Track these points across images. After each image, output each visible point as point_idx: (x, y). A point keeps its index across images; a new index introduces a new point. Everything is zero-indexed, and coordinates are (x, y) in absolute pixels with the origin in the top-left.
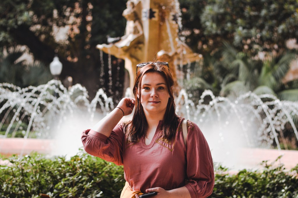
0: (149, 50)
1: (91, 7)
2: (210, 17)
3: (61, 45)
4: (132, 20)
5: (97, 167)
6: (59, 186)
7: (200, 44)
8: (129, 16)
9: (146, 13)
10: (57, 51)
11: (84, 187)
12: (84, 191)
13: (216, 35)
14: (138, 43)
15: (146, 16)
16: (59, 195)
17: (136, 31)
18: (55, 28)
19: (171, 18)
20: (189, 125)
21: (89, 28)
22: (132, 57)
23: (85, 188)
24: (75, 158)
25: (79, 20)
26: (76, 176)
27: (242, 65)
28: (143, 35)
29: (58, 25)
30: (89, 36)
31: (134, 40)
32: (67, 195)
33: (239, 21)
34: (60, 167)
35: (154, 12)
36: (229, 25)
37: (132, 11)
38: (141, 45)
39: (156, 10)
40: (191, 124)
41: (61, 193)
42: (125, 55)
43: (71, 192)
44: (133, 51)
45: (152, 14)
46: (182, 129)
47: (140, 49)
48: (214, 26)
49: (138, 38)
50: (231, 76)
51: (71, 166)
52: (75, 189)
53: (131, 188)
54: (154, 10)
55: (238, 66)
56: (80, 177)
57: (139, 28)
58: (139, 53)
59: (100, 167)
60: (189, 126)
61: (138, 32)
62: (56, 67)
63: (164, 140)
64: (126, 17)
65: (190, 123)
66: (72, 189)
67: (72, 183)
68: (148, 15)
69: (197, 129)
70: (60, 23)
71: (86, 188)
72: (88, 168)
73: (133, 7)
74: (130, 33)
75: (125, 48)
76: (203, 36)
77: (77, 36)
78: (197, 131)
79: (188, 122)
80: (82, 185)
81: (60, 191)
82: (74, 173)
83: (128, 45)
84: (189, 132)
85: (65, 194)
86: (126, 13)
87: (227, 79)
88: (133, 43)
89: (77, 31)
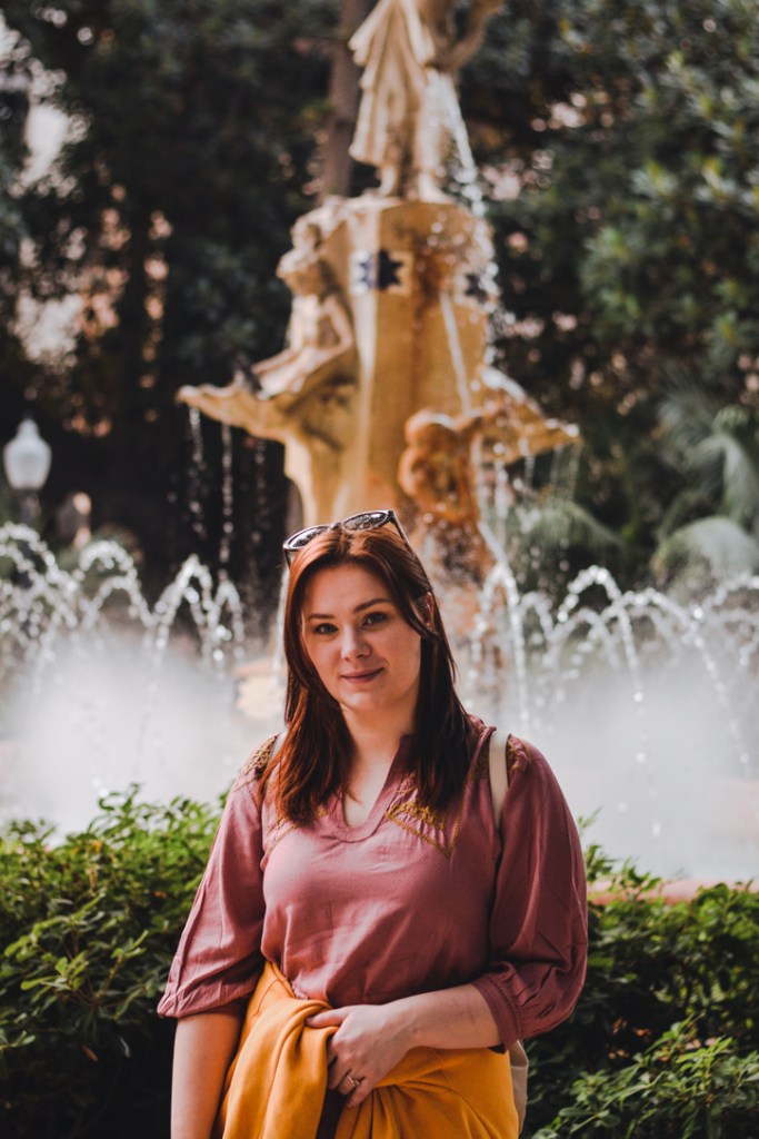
0: (374, 409)
1: (162, 228)
2: (612, 274)
3: (51, 367)
4: (311, 291)
5: (166, 875)
6: (19, 949)
7: (578, 371)
8: (301, 278)
9: (364, 265)
10: (32, 394)
11: (113, 956)
12: (112, 972)
13: (639, 340)
14: (335, 380)
15: (364, 280)
16: (19, 984)
17: (326, 333)
18: (26, 305)
19: (461, 283)
20: (515, 755)
21: (155, 308)
22: (309, 431)
23: (116, 959)
24: (82, 842)
25: (115, 278)
26: (83, 912)
27: (735, 457)
28: (354, 353)
29: (40, 297)
30: (156, 337)
31: (317, 372)
32: (51, 984)
33: (727, 288)
34: (27, 875)
35: (398, 265)
36: (688, 302)
37: (313, 258)
38: (344, 390)
39: (403, 256)
40: (522, 753)
41: (29, 976)
42: (283, 424)
43: (62, 972)
44: (315, 411)
45: (386, 272)
46: (488, 771)
47: (343, 402)
48: (632, 306)
49: (336, 360)
50: (692, 497)
51: (66, 872)
52: (80, 961)
53: (286, 984)
54: (396, 256)
55: (720, 460)
56: (101, 915)
57: (340, 323)
58: (338, 419)
59: (174, 875)
60: (513, 761)
61: (337, 340)
62: (28, 459)
63: (418, 812)
64: (291, 282)
65: (518, 747)
66: (69, 961)
67: (68, 937)
68: (373, 275)
69: (542, 772)
70: (46, 286)
71: (119, 960)
72: (130, 878)
73: (318, 244)
74: (306, 342)
75: (287, 400)
76: (590, 340)
77: (110, 339)
78: (544, 778)
79: (511, 743)
80: (105, 946)
81: (23, 971)
82: (79, 899)
83: (297, 387)
84: (513, 781)
85: (41, 981)
86: (290, 265)
87: (676, 508)
88: (317, 380)
89: (107, 318)
